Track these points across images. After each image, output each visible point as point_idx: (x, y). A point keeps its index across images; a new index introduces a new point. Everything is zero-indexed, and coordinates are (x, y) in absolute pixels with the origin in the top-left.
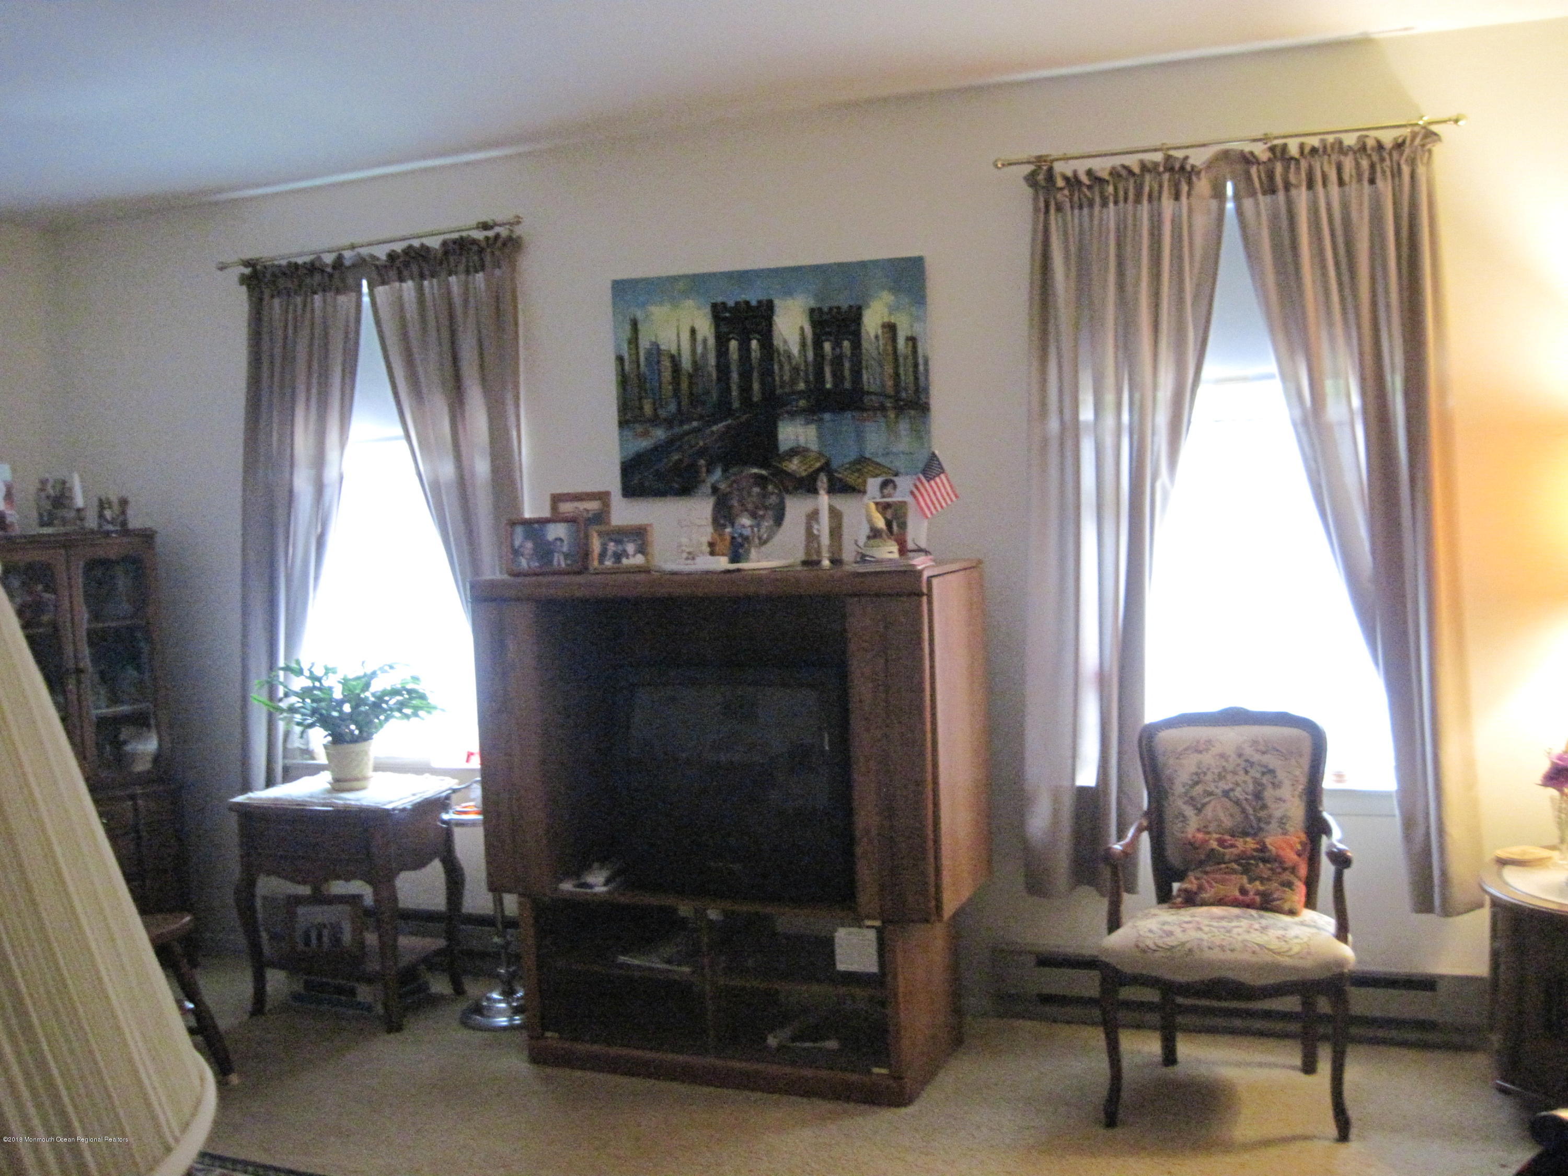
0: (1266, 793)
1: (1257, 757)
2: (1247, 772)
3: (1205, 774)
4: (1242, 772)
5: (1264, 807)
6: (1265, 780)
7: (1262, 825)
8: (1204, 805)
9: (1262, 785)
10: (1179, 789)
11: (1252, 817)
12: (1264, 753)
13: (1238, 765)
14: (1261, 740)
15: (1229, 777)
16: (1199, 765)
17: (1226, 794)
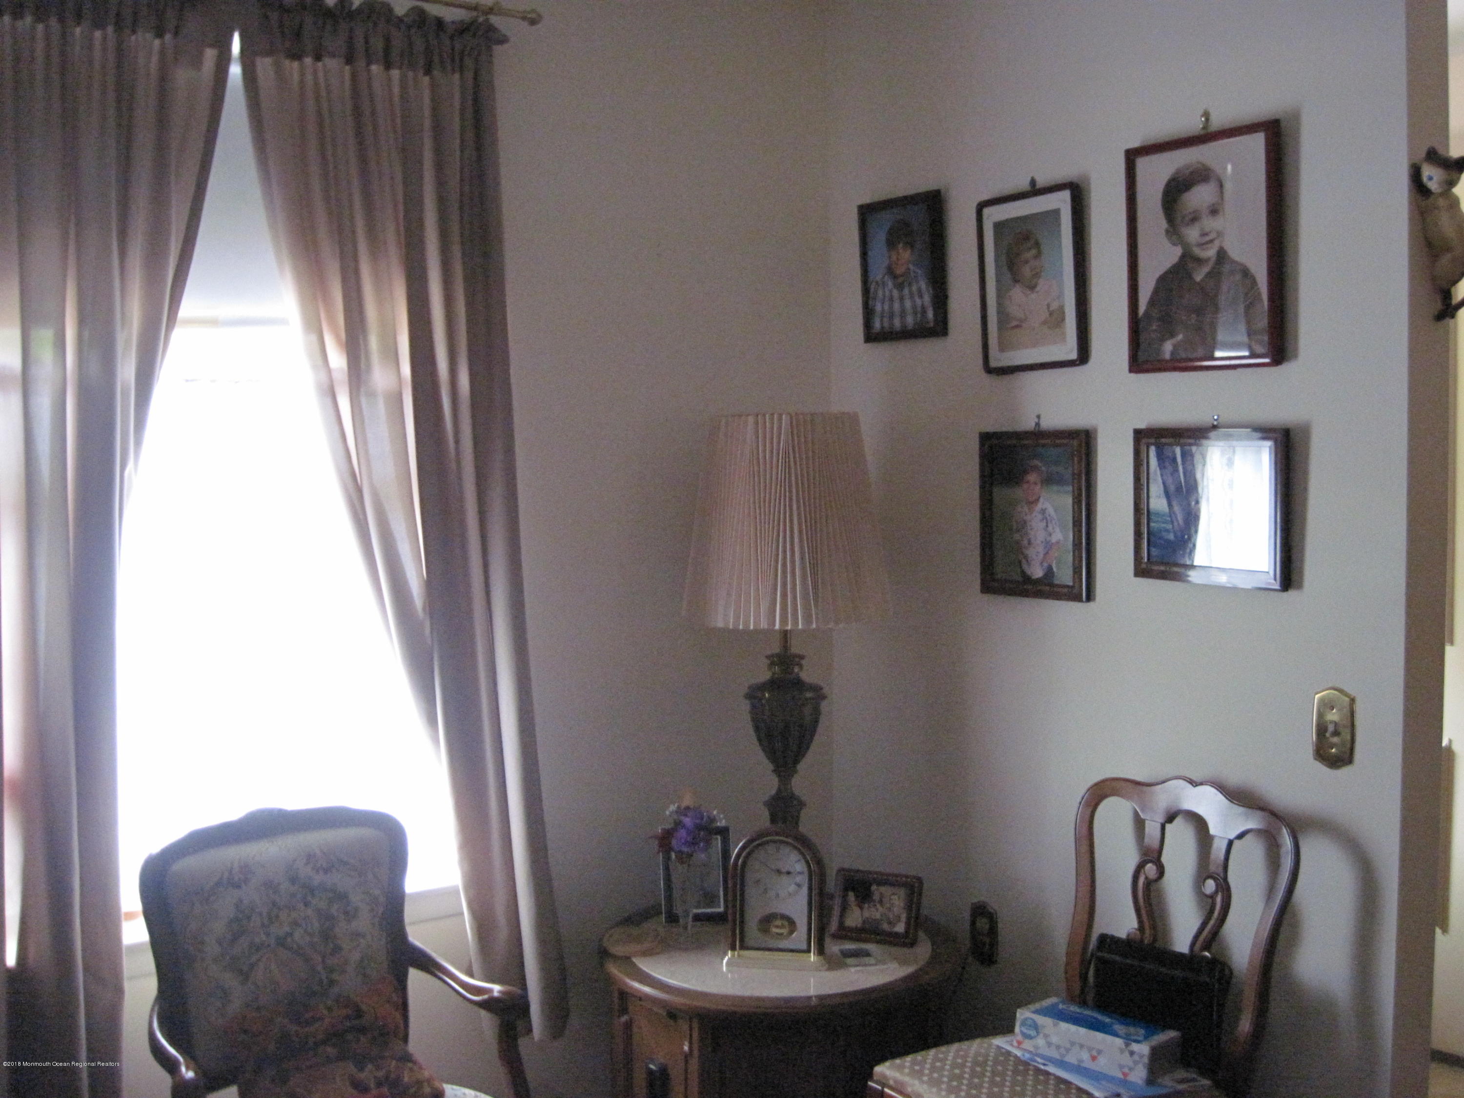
0: (337, 930)
1: (318, 879)
2: (306, 904)
3: (249, 918)
4: (301, 906)
5: (337, 949)
6: (334, 910)
7: (335, 976)
8: (252, 966)
9: (330, 918)
10: (212, 949)
11: (320, 968)
12: (326, 871)
13: (293, 895)
14: (318, 852)
15: (283, 915)
16: (238, 905)
17: (281, 942)
